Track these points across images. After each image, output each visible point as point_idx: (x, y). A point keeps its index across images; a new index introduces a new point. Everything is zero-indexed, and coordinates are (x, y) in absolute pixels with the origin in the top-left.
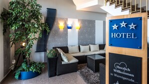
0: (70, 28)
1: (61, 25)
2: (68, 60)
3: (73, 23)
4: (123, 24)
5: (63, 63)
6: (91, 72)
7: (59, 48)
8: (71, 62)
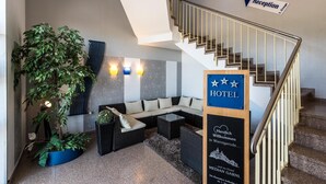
0: (128, 73)
1: (113, 69)
2: (131, 126)
3: (133, 65)
4: (224, 81)
5: (123, 131)
6: (165, 139)
7: (111, 106)
8: (135, 128)
